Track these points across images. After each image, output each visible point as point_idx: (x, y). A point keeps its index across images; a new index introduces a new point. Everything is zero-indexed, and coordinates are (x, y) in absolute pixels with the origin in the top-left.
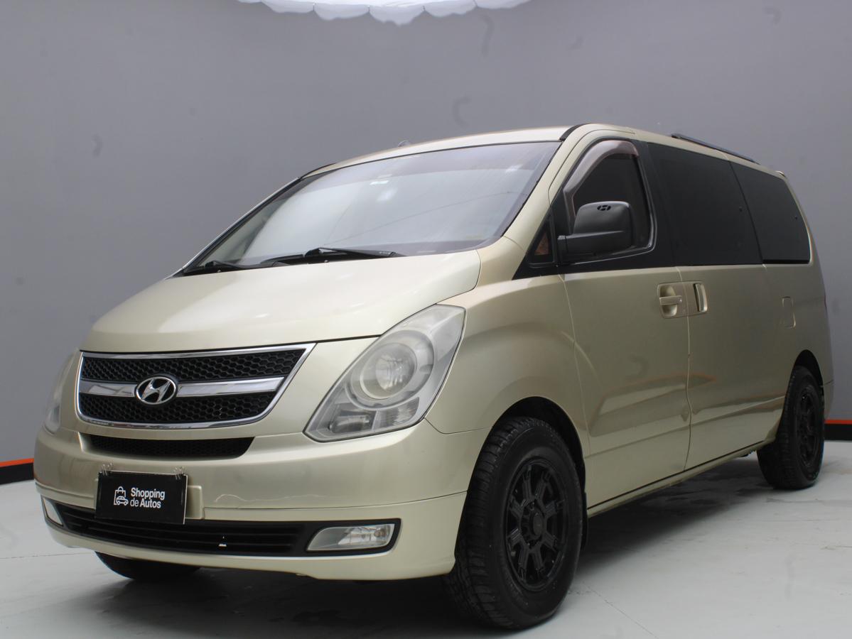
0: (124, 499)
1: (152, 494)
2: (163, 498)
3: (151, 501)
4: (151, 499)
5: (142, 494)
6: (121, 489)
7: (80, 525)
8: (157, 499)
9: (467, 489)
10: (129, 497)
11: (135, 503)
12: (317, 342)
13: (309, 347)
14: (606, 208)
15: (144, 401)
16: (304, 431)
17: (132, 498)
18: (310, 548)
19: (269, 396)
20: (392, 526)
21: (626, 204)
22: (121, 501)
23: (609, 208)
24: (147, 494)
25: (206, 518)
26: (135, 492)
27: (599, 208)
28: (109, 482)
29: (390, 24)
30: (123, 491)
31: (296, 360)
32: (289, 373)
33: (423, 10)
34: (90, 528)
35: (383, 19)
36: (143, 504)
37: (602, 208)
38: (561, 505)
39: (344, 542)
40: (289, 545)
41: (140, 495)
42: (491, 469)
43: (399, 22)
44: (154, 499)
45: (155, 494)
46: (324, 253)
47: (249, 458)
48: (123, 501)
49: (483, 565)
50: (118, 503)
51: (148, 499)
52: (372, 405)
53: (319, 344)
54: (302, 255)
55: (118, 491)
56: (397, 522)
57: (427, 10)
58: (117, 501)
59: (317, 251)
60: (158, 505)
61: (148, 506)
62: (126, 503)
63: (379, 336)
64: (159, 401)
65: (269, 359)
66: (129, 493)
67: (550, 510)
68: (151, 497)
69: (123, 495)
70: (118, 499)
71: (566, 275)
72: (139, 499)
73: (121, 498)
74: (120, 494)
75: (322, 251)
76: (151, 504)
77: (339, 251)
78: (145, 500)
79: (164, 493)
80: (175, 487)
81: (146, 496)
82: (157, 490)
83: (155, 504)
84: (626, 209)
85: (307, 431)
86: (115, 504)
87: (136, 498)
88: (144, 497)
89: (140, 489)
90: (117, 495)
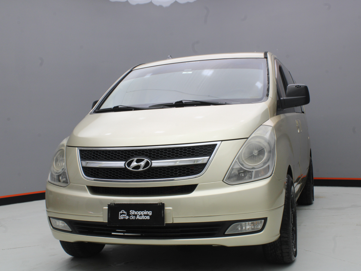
0: (126, 216)
1: (143, 213)
2: (151, 214)
3: (143, 216)
4: (144, 215)
5: (137, 213)
6: (123, 211)
7: (87, 231)
8: (147, 215)
9: (283, 204)
10: (129, 215)
11: (133, 218)
12: (222, 141)
13: (218, 143)
15: (131, 169)
16: (223, 181)
17: (131, 215)
19: (202, 165)
20: (263, 221)
23: (300, 86)
24: (140, 213)
25: (174, 222)
26: (132, 212)
28: (114, 209)
29: (161, 7)
30: (124, 212)
31: (213, 149)
32: (211, 155)
36: (138, 217)
37: (297, 86)
40: (216, 232)
41: (136, 213)
44: (145, 215)
45: (145, 213)
47: (195, 194)
48: (125, 217)
50: (122, 218)
51: (141, 215)
52: (251, 168)
53: (223, 142)
55: (121, 212)
56: (266, 219)
58: (121, 217)
60: (148, 218)
61: (142, 219)
62: (127, 218)
63: (247, 138)
64: (141, 169)
66: (128, 213)
69: (125, 214)
70: (121, 216)
72: (136, 216)
73: (124, 215)
74: (123, 214)
76: (143, 218)
78: (139, 216)
79: (151, 212)
80: (158, 209)
81: (140, 214)
82: (146, 211)
83: (146, 218)
85: (224, 181)
86: (119, 219)
87: (133, 215)
88: (138, 215)
89: (136, 211)
90: (121, 214)
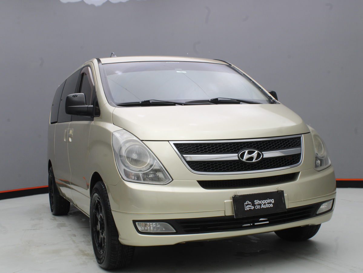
0: (251, 206)
1: (267, 201)
2: (273, 202)
3: (267, 205)
4: (267, 204)
5: (261, 202)
8: (270, 203)
10: (254, 205)
11: (258, 207)
13: (302, 136)
17: (256, 205)
18: (317, 213)
20: (332, 201)
22: (249, 208)
24: (264, 202)
25: (289, 207)
26: (257, 202)
30: (249, 203)
36: (263, 206)
41: (260, 202)
44: (268, 203)
45: (269, 201)
48: (251, 207)
51: (265, 204)
55: (246, 203)
58: (247, 208)
60: (271, 205)
61: (266, 207)
62: (253, 208)
64: (254, 161)
68: (266, 203)
69: (250, 204)
70: (247, 207)
72: (260, 205)
73: (249, 206)
74: (248, 204)
76: (267, 206)
78: (263, 205)
79: (273, 200)
80: (279, 196)
82: (269, 199)
83: (269, 206)
86: (246, 210)
87: (258, 205)
88: (263, 203)
89: (260, 200)
90: (246, 205)
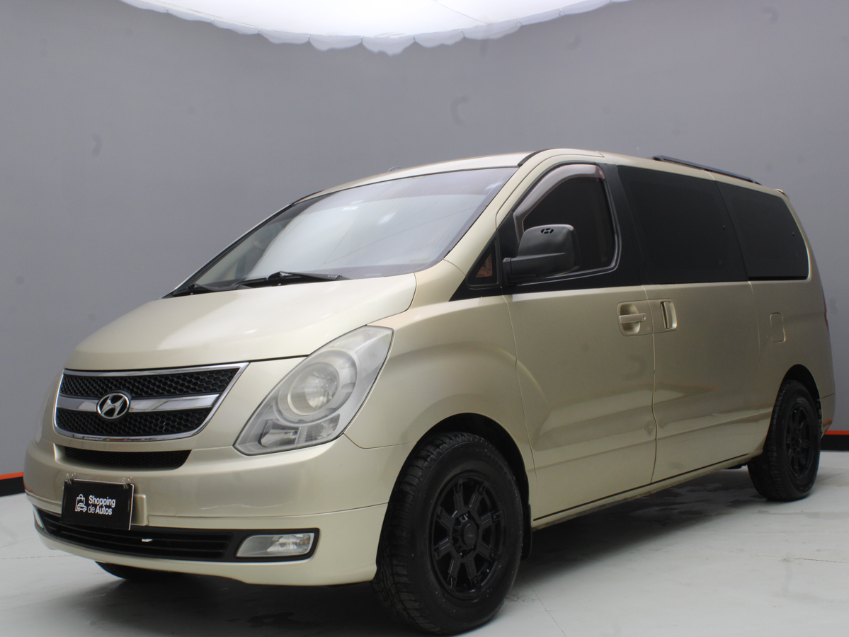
0: (84, 506)
1: (105, 502)
2: (114, 505)
3: (104, 508)
4: (104, 506)
5: (98, 501)
6: (81, 497)
7: (55, 529)
8: (109, 507)
9: (388, 501)
10: (87, 505)
11: (92, 510)
12: (250, 361)
13: (242, 365)
14: (549, 231)
15: (103, 415)
16: (234, 445)
17: (89, 505)
18: (239, 554)
19: (205, 411)
20: (312, 535)
21: (570, 227)
22: (81, 508)
23: (552, 231)
24: (101, 501)
25: (150, 525)
26: (92, 499)
27: (542, 231)
28: (73, 490)
29: (382, 55)
30: (83, 498)
31: (231, 378)
32: (223, 391)
33: (413, 41)
34: (62, 532)
35: (375, 49)
36: (98, 511)
37: (545, 231)
38: (498, 516)
39: (274, 550)
40: (221, 551)
41: (96, 502)
42: (415, 482)
43: (390, 52)
44: (107, 506)
45: (108, 502)
46: (285, 276)
47: (186, 470)
48: (83, 508)
49: (405, 573)
51: (102, 507)
52: (296, 421)
53: (252, 363)
54: (265, 278)
55: (79, 498)
56: (316, 531)
57: (417, 41)
58: (78, 509)
59: (278, 274)
60: (110, 512)
61: (103, 513)
62: (84, 510)
63: (307, 356)
64: (115, 416)
65: (208, 378)
66: (87, 500)
67: (486, 521)
68: (104, 504)
69: (83, 502)
70: (78, 505)
71: (514, 296)
72: (95, 506)
73: (81, 505)
74: (80, 501)
75: (283, 275)
76: (104, 511)
77: (294, 275)
78: (100, 507)
79: (114, 500)
80: (123, 494)
81: (101, 504)
82: (109, 498)
83: (107, 511)
84: (570, 232)
85: (237, 446)
86: (76, 510)
87: (93, 505)
88: (99, 505)
89: (96, 497)
90: (78, 502)
